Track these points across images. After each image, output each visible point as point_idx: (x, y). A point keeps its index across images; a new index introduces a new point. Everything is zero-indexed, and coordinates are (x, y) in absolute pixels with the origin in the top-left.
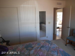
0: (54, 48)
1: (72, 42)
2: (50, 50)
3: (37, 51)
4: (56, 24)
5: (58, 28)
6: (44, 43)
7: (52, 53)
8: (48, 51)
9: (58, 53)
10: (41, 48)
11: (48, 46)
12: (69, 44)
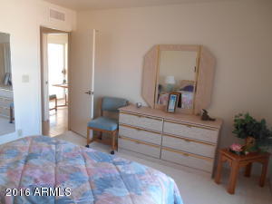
0: (70, 150)
1: (101, 133)
2: (61, 159)
3: (20, 172)
4: (47, 83)
5: (53, 98)
6: (32, 144)
7: (71, 163)
8: (56, 163)
9: (84, 157)
10: (26, 161)
11: (48, 150)
12: (94, 142)
